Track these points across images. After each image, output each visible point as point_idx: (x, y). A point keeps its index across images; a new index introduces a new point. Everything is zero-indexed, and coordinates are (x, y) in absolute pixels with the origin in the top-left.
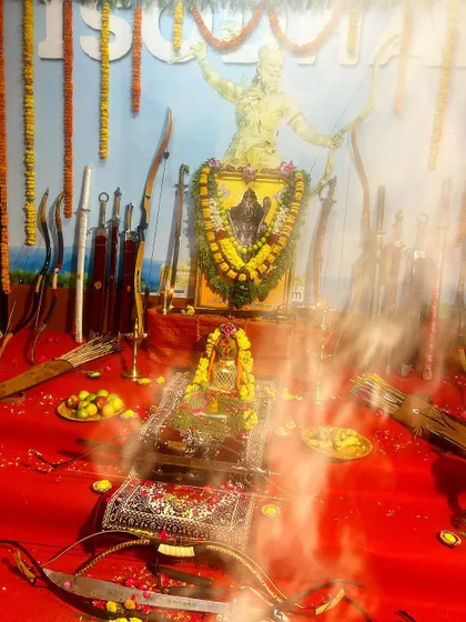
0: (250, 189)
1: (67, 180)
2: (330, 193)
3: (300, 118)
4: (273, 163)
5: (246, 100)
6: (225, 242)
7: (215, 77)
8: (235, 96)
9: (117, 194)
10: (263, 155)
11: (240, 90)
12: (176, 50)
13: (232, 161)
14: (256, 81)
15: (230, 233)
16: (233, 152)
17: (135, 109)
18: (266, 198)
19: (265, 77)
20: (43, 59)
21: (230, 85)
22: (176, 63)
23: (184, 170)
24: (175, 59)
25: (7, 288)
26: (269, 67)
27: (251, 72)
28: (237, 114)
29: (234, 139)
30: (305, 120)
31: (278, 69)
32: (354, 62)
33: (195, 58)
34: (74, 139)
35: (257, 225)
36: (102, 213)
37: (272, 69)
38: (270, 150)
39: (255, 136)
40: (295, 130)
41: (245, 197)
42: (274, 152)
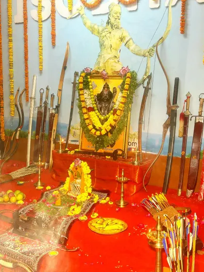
0: (106, 83)
1: (27, 83)
2: (148, 83)
3: (131, 41)
4: (118, 68)
5: (104, 34)
6: (92, 113)
7: (89, 23)
8: (98, 33)
9: (47, 89)
10: (114, 64)
11: (101, 29)
12: (71, 11)
13: (98, 68)
14: (108, 23)
15: (96, 108)
16: (99, 63)
17: (54, 44)
18: (114, 88)
19: (112, 20)
20: (16, 24)
21: (96, 27)
22: (71, 18)
23: (76, 74)
24: (70, 16)
25: (3, 138)
26: (114, 15)
27: (105, 18)
28: (100, 42)
29: (99, 56)
30: (133, 42)
31: (119, 15)
32: (157, 6)
33: (79, 14)
34: (29, 62)
35: (110, 103)
36: (41, 99)
37: (115, 15)
38: (116, 60)
39: (109, 54)
40: (128, 48)
41: (104, 88)
42: (119, 61)
